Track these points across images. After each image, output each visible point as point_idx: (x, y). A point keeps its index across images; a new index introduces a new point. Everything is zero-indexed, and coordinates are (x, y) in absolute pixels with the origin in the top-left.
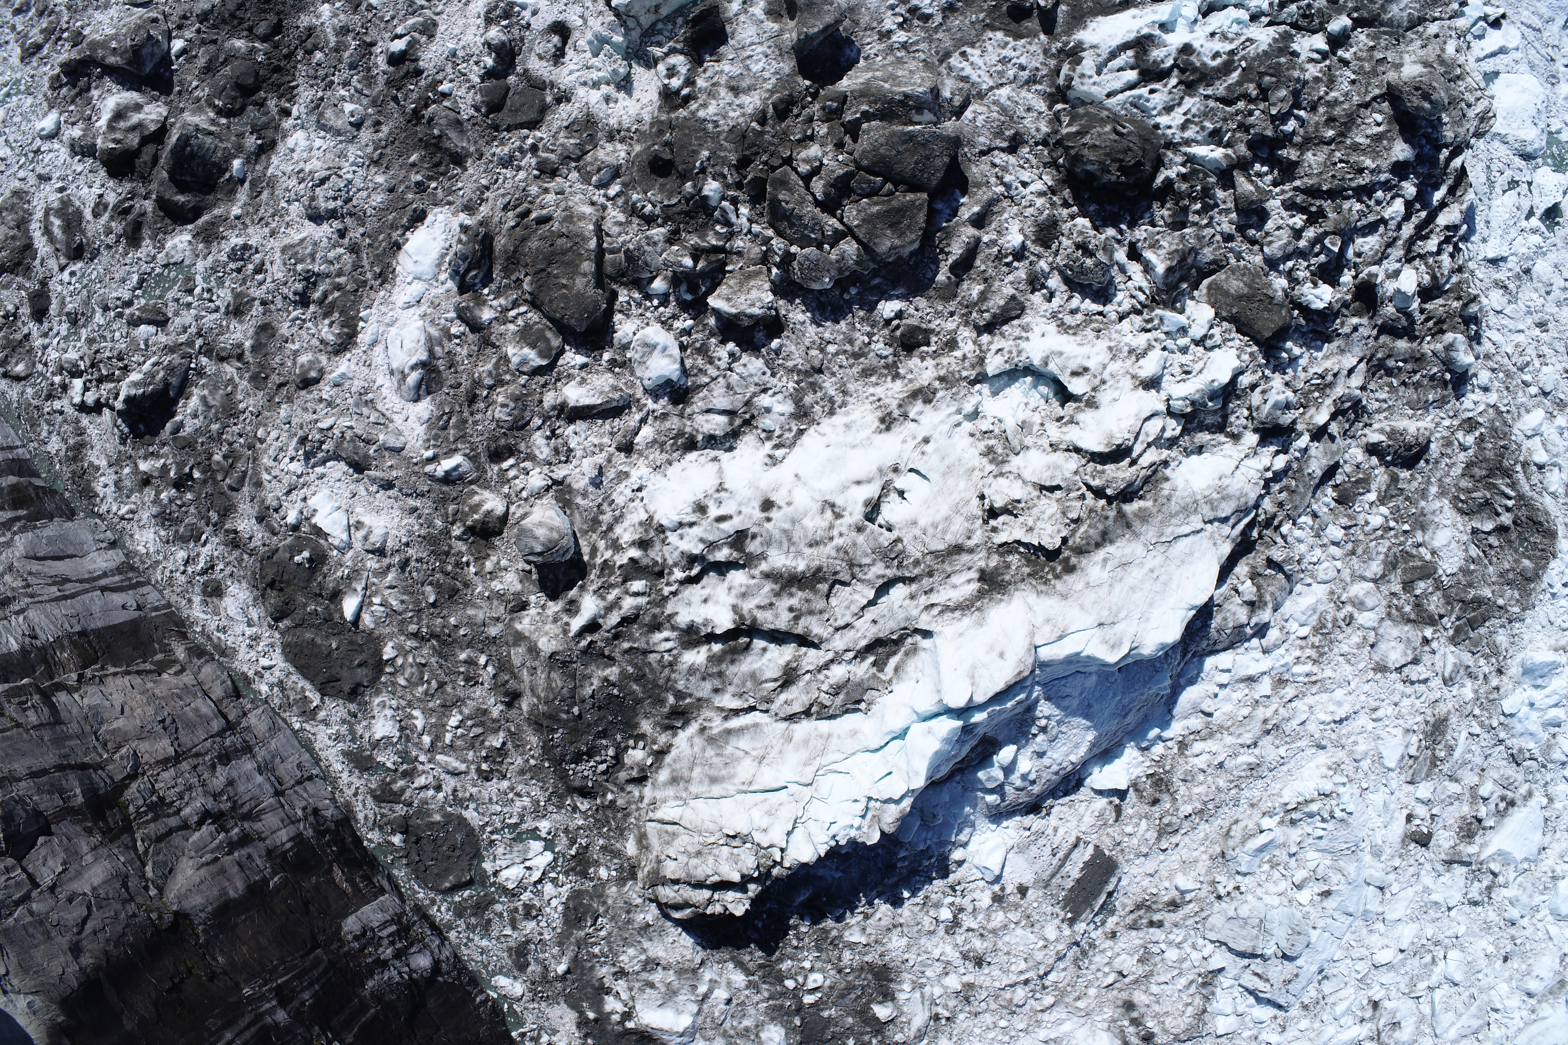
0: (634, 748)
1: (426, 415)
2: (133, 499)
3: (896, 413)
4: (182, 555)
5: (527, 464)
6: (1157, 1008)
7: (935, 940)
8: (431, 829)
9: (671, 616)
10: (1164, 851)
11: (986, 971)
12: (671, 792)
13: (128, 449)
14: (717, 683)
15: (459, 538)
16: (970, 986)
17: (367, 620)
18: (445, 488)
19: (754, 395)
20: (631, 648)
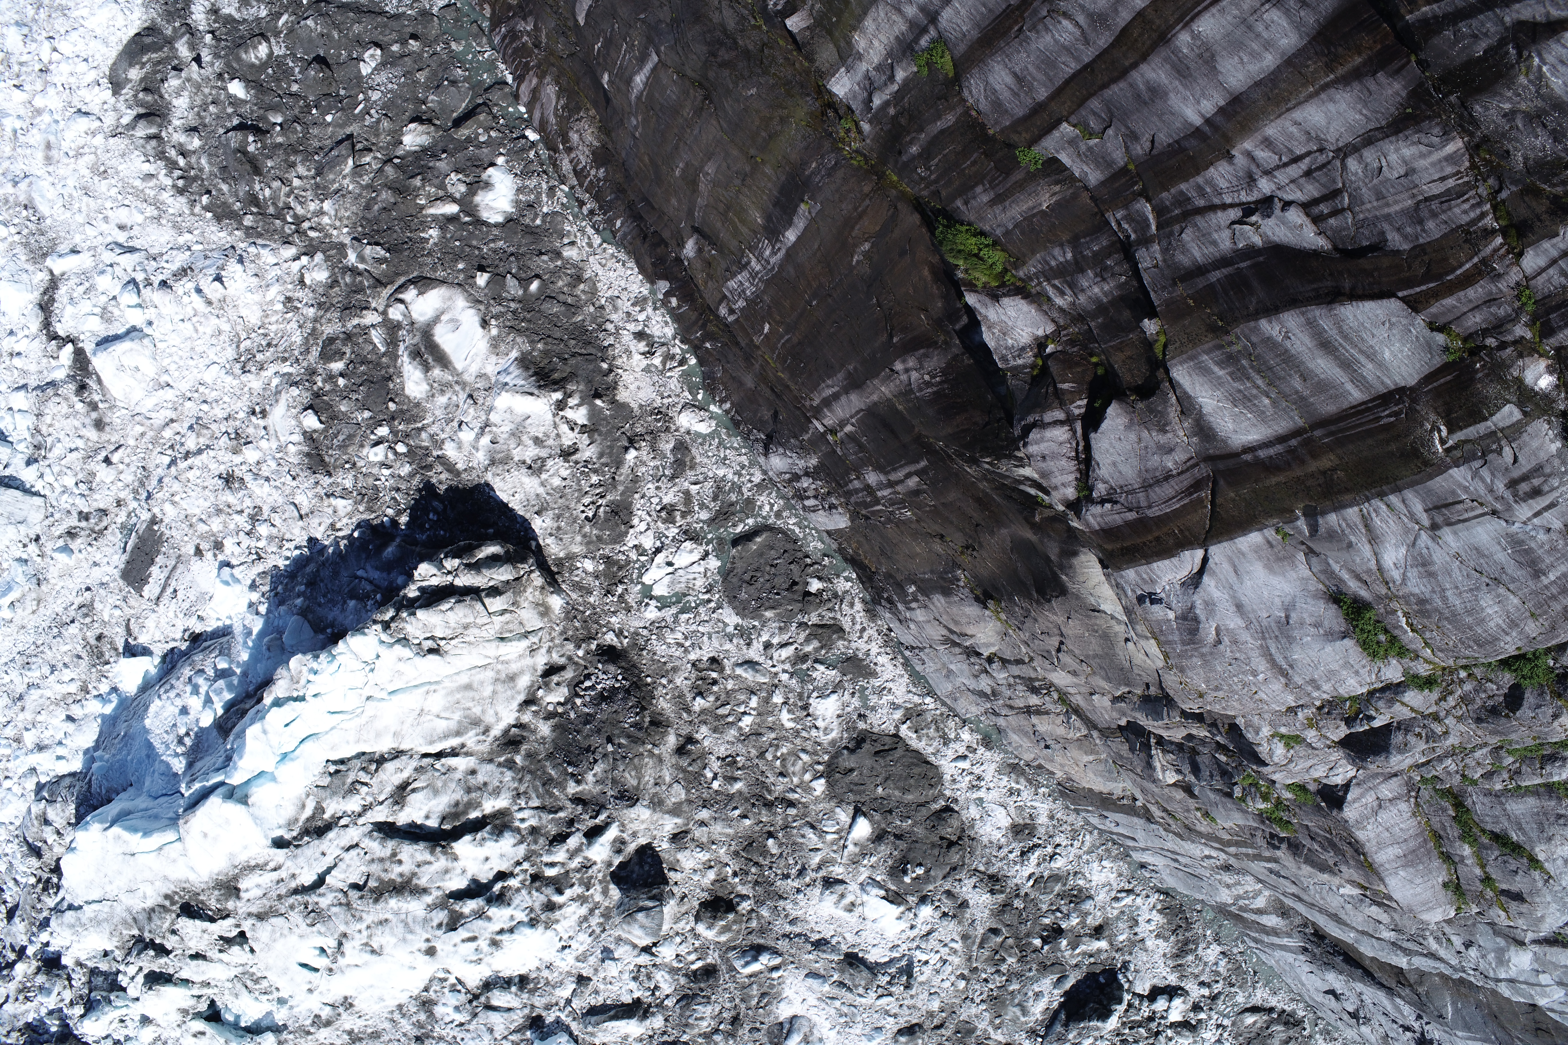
0: (559, 703)
1: (782, 1005)
2: (1116, 912)
3: (341, 1010)
4: (1059, 863)
5: (675, 964)
6: (77, 423)
7: (270, 500)
8: (776, 600)
9: (521, 842)
10: (88, 589)
11: (222, 467)
12: (514, 667)
13: (1120, 959)
14: (473, 781)
15: (744, 897)
16: (236, 452)
17: (843, 816)
18: (762, 941)
19: (469, 1022)
20: (556, 812)
